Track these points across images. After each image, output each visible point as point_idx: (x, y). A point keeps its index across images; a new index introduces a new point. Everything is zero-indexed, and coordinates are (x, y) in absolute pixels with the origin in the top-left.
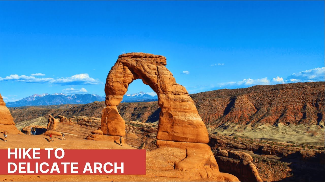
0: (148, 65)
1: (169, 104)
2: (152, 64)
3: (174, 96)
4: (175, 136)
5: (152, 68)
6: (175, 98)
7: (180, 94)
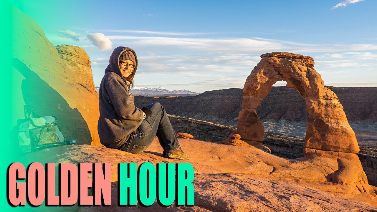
0: (299, 66)
1: (320, 110)
2: (303, 65)
3: (326, 102)
4: (326, 145)
5: (303, 70)
6: (326, 103)
7: (332, 100)
